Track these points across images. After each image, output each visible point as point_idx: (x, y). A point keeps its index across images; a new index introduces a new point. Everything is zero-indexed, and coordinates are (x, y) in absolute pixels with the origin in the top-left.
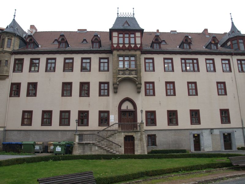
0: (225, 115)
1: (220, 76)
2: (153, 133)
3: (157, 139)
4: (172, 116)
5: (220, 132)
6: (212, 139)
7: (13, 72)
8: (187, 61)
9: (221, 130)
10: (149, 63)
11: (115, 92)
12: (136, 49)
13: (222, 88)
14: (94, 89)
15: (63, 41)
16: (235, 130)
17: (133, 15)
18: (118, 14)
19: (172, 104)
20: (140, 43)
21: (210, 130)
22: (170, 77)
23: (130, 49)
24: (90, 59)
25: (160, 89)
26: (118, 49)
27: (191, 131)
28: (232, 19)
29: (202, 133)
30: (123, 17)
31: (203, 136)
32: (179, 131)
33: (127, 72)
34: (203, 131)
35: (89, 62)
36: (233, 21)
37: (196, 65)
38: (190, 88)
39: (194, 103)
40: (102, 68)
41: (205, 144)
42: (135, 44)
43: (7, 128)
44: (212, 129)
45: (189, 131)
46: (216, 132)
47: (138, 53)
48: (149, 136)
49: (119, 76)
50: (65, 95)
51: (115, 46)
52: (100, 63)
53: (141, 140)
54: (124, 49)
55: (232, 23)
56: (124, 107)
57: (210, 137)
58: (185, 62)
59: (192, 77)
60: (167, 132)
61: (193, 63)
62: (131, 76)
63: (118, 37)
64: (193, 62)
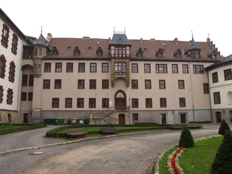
0: (182, 101)
1: (181, 76)
2: (136, 112)
3: (139, 116)
4: (149, 102)
5: (179, 112)
6: (173, 117)
7: (44, 72)
8: (160, 66)
9: (179, 111)
10: (135, 67)
11: (113, 87)
12: (126, 58)
13: (181, 84)
14: (99, 84)
15: (77, 51)
16: (188, 111)
17: (124, 33)
18: (114, 31)
19: (148, 94)
20: (129, 54)
21: (172, 111)
22: (148, 76)
23: (122, 58)
24: (96, 64)
25: (141, 84)
26: (115, 58)
27: (160, 112)
28: (192, 35)
29: (167, 113)
30: (118, 34)
31: (167, 114)
32: (152, 111)
33: (120, 74)
34: (168, 111)
35: (95, 66)
36: (193, 37)
37: (165, 69)
38: (161, 84)
39: (163, 94)
40: (104, 70)
41: (169, 120)
42: (126, 55)
43: (43, 110)
44: (173, 111)
45: (159, 111)
46: (176, 112)
47: (128, 61)
48: (134, 114)
49: (115, 76)
50: (80, 88)
51: (113, 56)
52: (102, 66)
53: (129, 116)
54: (118, 58)
55: (193, 38)
56: (118, 96)
58: (158, 66)
59: (162, 76)
60: (145, 112)
61: (164, 67)
62: (123, 76)
63: (115, 50)
64: (164, 66)
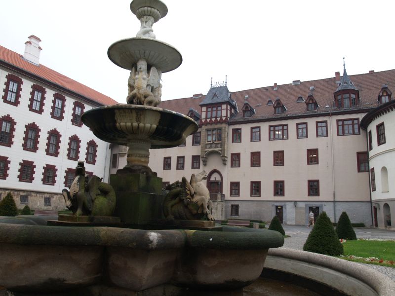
0: (313, 187)
1: (312, 142)
2: (236, 203)
3: (240, 209)
4: (256, 188)
5: (306, 205)
6: (296, 213)
8: (277, 128)
9: (307, 203)
10: (237, 134)
11: (205, 165)
12: (222, 122)
13: (313, 156)
14: (188, 162)
16: (324, 203)
17: (225, 83)
18: (211, 84)
19: (255, 174)
20: (225, 115)
21: (293, 203)
22: (256, 147)
23: (216, 122)
25: (246, 160)
26: (206, 124)
27: (273, 203)
29: (285, 205)
30: (218, 87)
31: (286, 209)
32: (261, 202)
33: (214, 146)
34: (287, 203)
37: (285, 132)
39: (279, 173)
41: (288, 217)
42: (221, 117)
44: (295, 202)
45: (271, 202)
46: (302, 205)
47: (223, 125)
48: (232, 206)
49: (206, 150)
50: (165, 168)
51: (203, 121)
52: (194, 137)
54: (211, 123)
56: (212, 179)
57: (294, 210)
58: (274, 129)
59: (279, 145)
60: (250, 203)
61: (283, 130)
62: (216, 149)
63: (207, 112)
64: (283, 128)
